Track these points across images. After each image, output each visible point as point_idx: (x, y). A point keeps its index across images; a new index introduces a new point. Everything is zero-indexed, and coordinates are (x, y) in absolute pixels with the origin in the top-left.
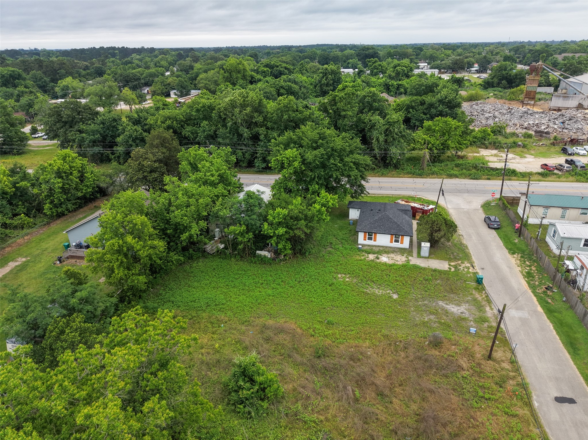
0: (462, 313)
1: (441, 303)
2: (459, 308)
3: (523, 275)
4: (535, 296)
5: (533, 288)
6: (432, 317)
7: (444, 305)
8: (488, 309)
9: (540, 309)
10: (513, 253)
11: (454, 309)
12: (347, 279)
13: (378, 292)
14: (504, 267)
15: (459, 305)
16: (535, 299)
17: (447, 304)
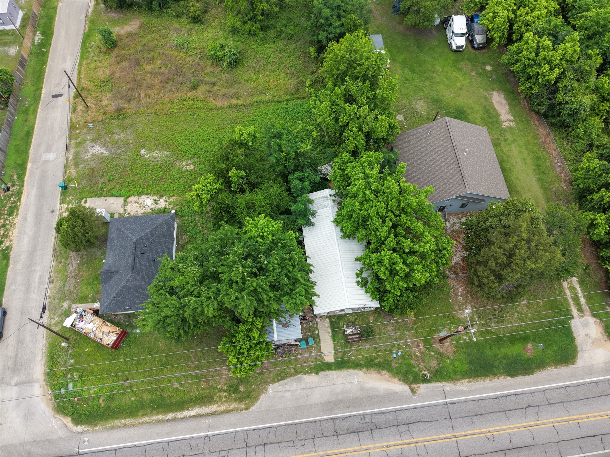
0: (93, 147)
1: (107, 153)
2: (94, 152)
3: (18, 210)
4: (23, 182)
5: (19, 194)
6: (117, 137)
7: (105, 152)
8: (71, 157)
9: (29, 165)
10: (7, 248)
11: (98, 149)
12: (184, 163)
13: (157, 154)
14: (30, 218)
15: (93, 155)
16: (26, 178)
17: (102, 153)
